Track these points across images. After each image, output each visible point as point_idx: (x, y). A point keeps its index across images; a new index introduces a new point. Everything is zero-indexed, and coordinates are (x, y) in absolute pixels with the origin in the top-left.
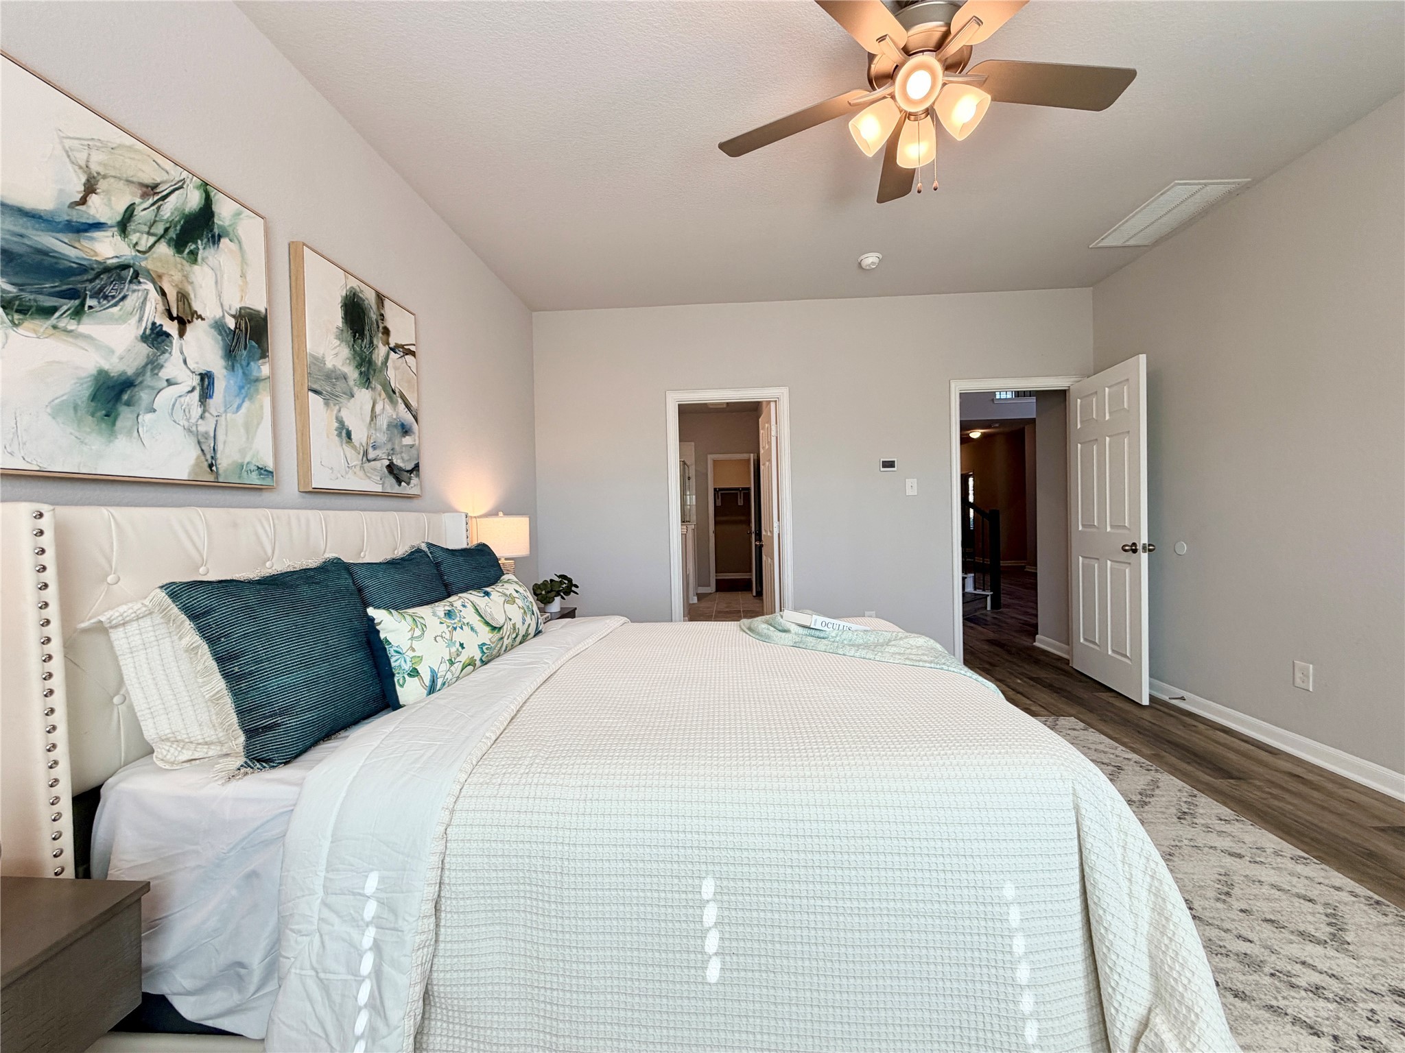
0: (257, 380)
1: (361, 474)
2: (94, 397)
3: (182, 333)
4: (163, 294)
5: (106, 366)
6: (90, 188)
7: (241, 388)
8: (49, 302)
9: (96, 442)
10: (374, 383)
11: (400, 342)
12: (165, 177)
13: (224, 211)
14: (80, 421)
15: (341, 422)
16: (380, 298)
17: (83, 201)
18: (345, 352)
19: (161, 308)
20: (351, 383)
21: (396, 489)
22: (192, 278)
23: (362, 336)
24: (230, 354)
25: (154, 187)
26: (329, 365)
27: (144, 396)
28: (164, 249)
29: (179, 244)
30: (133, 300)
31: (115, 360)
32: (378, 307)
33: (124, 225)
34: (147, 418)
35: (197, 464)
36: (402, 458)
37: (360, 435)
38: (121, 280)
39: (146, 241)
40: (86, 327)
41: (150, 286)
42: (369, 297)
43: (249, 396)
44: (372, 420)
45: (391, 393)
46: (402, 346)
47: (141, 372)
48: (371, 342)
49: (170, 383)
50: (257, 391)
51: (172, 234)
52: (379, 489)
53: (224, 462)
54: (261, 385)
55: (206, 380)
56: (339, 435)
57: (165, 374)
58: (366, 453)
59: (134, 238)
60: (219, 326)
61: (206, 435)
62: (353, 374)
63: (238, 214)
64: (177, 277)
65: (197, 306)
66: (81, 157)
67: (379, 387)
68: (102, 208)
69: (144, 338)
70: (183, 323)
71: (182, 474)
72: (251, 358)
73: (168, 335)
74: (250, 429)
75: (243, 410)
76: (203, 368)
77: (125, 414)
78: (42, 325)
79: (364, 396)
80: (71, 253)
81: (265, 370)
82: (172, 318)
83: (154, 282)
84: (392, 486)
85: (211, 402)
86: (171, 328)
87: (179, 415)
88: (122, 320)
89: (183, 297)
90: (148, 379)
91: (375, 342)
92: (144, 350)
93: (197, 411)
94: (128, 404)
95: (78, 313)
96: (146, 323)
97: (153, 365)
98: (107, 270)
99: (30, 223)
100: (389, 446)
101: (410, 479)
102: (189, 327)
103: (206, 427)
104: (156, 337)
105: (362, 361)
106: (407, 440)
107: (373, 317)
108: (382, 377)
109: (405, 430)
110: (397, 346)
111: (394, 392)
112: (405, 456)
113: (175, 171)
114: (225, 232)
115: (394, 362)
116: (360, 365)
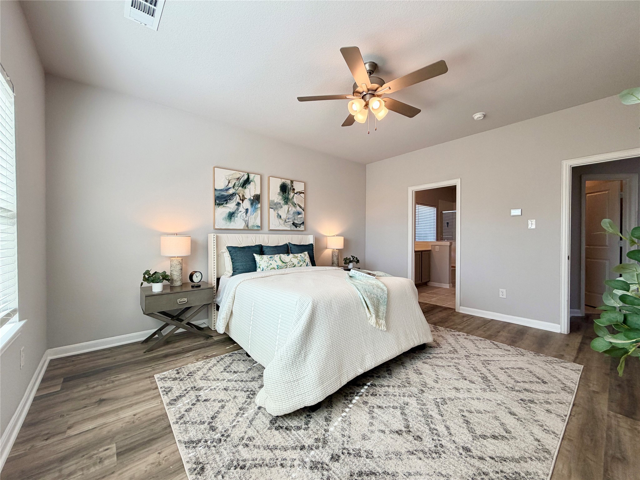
0: (257, 208)
1: (284, 225)
2: (228, 216)
3: (243, 202)
4: (240, 196)
5: (230, 211)
6: (229, 183)
7: (254, 210)
8: (222, 203)
9: (228, 223)
10: (289, 203)
11: (298, 191)
12: (241, 175)
13: (251, 177)
14: (226, 220)
15: (278, 214)
16: (292, 182)
17: (228, 185)
18: (280, 197)
19: (239, 199)
20: (282, 204)
21: (295, 229)
22: (245, 192)
23: (286, 192)
24: (252, 204)
25: (239, 178)
26: (275, 201)
27: (236, 215)
28: (240, 188)
29: (243, 187)
30: (235, 199)
31: (231, 209)
32: (291, 184)
33: (234, 187)
34: (236, 219)
35: (245, 226)
36: (298, 221)
37: (284, 216)
38: (233, 196)
39: (237, 188)
40: (228, 205)
41: (237, 196)
42: (288, 182)
43: (255, 212)
44: (288, 212)
45: (294, 205)
46: (299, 192)
47: (235, 211)
48: (288, 193)
49: (240, 212)
50: (257, 210)
51: (242, 185)
52: (289, 229)
53: (250, 225)
54: (258, 209)
55: (247, 210)
56: (278, 217)
57: (239, 210)
58: (285, 221)
59: (235, 188)
60: (250, 199)
61: (246, 220)
62: (282, 202)
63: (254, 176)
64: (242, 192)
65: (245, 197)
66: (228, 178)
67: (291, 204)
68: (231, 185)
69: (236, 205)
70: (243, 200)
71: (242, 228)
72: (256, 204)
73: (240, 203)
74: (255, 219)
75: (254, 214)
76: (246, 208)
77: (233, 218)
78: (222, 206)
79: (286, 207)
80: (226, 194)
81: (259, 206)
82: (241, 200)
83: (238, 195)
84: (294, 228)
85: (248, 214)
86: (241, 202)
87: (242, 217)
88: (233, 203)
89: (243, 196)
90: (237, 212)
91: (290, 193)
92: (236, 207)
93: (245, 216)
94: (233, 216)
95: (226, 203)
96: (237, 202)
97: (238, 209)
98: (231, 195)
99: (220, 191)
100: (293, 218)
101: (300, 226)
102: (244, 201)
103: (247, 219)
104: (238, 204)
105: (285, 198)
106: (300, 216)
107: (289, 187)
108: (292, 201)
109: (299, 213)
110: (297, 192)
111: (296, 204)
112: (299, 220)
113: (242, 174)
114: (252, 181)
115: (296, 196)
116: (285, 200)
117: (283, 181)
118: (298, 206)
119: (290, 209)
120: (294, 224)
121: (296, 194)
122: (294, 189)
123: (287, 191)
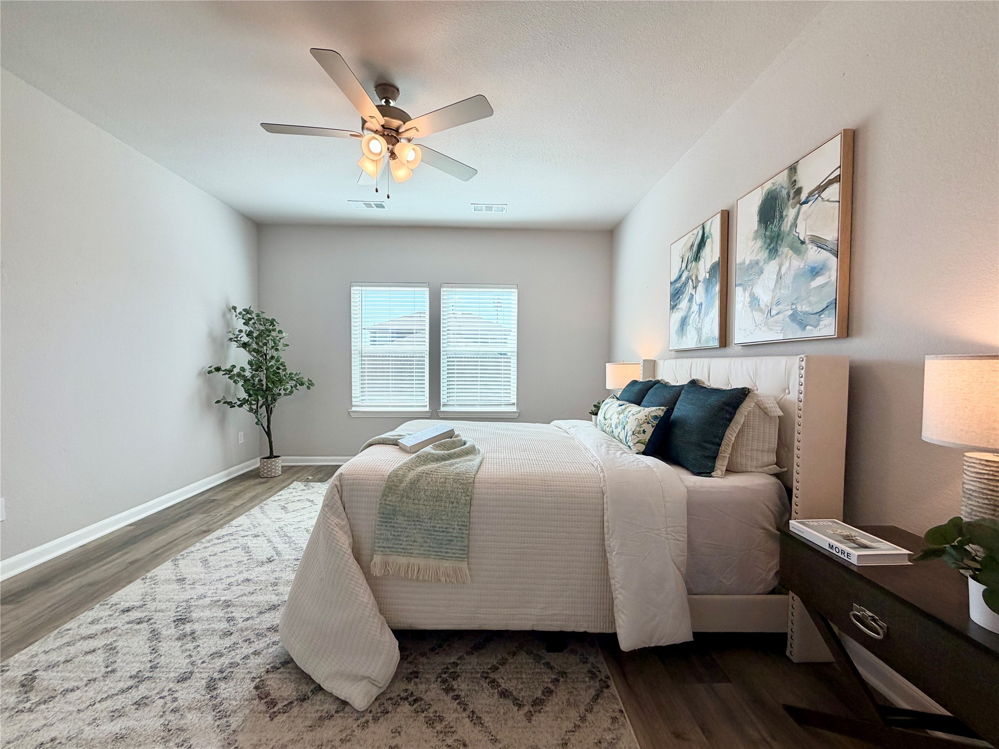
0: (715, 295)
4: (693, 281)
5: (682, 315)
6: (683, 261)
7: (709, 303)
9: (680, 339)
10: (781, 250)
11: (815, 186)
12: (695, 236)
14: (679, 334)
15: (753, 298)
16: (793, 168)
17: (681, 267)
18: (759, 244)
19: (692, 287)
20: (762, 263)
21: (800, 334)
22: (699, 267)
23: (773, 219)
24: (707, 290)
25: (692, 245)
26: (747, 263)
27: (688, 320)
28: (693, 264)
29: (696, 258)
31: (684, 312)
32: (791, 179)
33: (686, 267)
34: (688, 328)
35: (697, 341)
36: (809, 303)
37: (766, 299)
38: (686, 284)
40: (681, 305)
42: (783, 179)
43: (711, 305)
44: (777, 282)
45: (799, 246)
46: (818, 187)
47: (687, 313)
48: (781, 217)
50: (714, 301)
52: (780, 337)
53: (703, 339)
54: (716, 297)
55: (701, 306)
56: (752, 305)
58: (770, 311)
59: (688, 268)
60: (705, 279)
61: (699, 329)
62: (763, 256)
63: (711, 223)
64: (695, 271)
65: (699, 278)
66: (681, 255)
67: (787, 249)
69: (689, 301)
70: (696, 288)
72: (713, 286)
73: (693, 295)
74: (712, 321)
75: (710, 313)
76: (700, 301)
78: (675, 310)
79: (771, 267)
80: (679, 285)
81: (717, 288)
83: (691, 279)
85: (701, 314)
86: (694, 292)
87: (694, 324)
88: (685, 298)
89: (696, 277)
91: (786, 213)
92: (689, 304)
93: (698, 319)
94: (685, 325)
95: (679, 302)
96: (689, 295)
99: (674, 284)
100: (795, 295)
103: (699, 326)
104: (691, 298)
105: (772, 239)
106: (819, 281)
107: (784, 192)
108: (790, 238)
109: (815, 272)
110: (811, 194)
111: (803, 243)
112: (813, 299)
113: (695, 232)
114: (708, 237)
115: (805, 212)
116: (769, 245)
117: (768, 186)
118: (810, 246)
119: (783, 271)
120: (794, 317)
121: (805, 202)
122: (799, 191)
123: (777, 214)
